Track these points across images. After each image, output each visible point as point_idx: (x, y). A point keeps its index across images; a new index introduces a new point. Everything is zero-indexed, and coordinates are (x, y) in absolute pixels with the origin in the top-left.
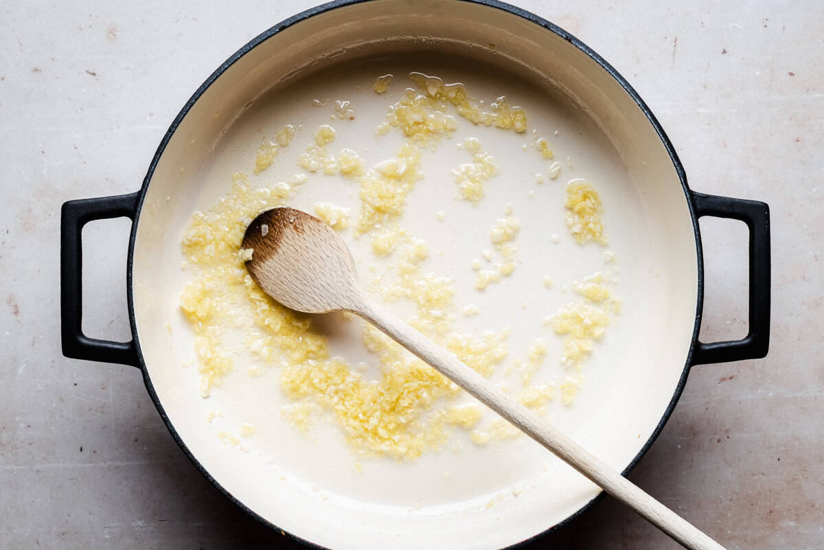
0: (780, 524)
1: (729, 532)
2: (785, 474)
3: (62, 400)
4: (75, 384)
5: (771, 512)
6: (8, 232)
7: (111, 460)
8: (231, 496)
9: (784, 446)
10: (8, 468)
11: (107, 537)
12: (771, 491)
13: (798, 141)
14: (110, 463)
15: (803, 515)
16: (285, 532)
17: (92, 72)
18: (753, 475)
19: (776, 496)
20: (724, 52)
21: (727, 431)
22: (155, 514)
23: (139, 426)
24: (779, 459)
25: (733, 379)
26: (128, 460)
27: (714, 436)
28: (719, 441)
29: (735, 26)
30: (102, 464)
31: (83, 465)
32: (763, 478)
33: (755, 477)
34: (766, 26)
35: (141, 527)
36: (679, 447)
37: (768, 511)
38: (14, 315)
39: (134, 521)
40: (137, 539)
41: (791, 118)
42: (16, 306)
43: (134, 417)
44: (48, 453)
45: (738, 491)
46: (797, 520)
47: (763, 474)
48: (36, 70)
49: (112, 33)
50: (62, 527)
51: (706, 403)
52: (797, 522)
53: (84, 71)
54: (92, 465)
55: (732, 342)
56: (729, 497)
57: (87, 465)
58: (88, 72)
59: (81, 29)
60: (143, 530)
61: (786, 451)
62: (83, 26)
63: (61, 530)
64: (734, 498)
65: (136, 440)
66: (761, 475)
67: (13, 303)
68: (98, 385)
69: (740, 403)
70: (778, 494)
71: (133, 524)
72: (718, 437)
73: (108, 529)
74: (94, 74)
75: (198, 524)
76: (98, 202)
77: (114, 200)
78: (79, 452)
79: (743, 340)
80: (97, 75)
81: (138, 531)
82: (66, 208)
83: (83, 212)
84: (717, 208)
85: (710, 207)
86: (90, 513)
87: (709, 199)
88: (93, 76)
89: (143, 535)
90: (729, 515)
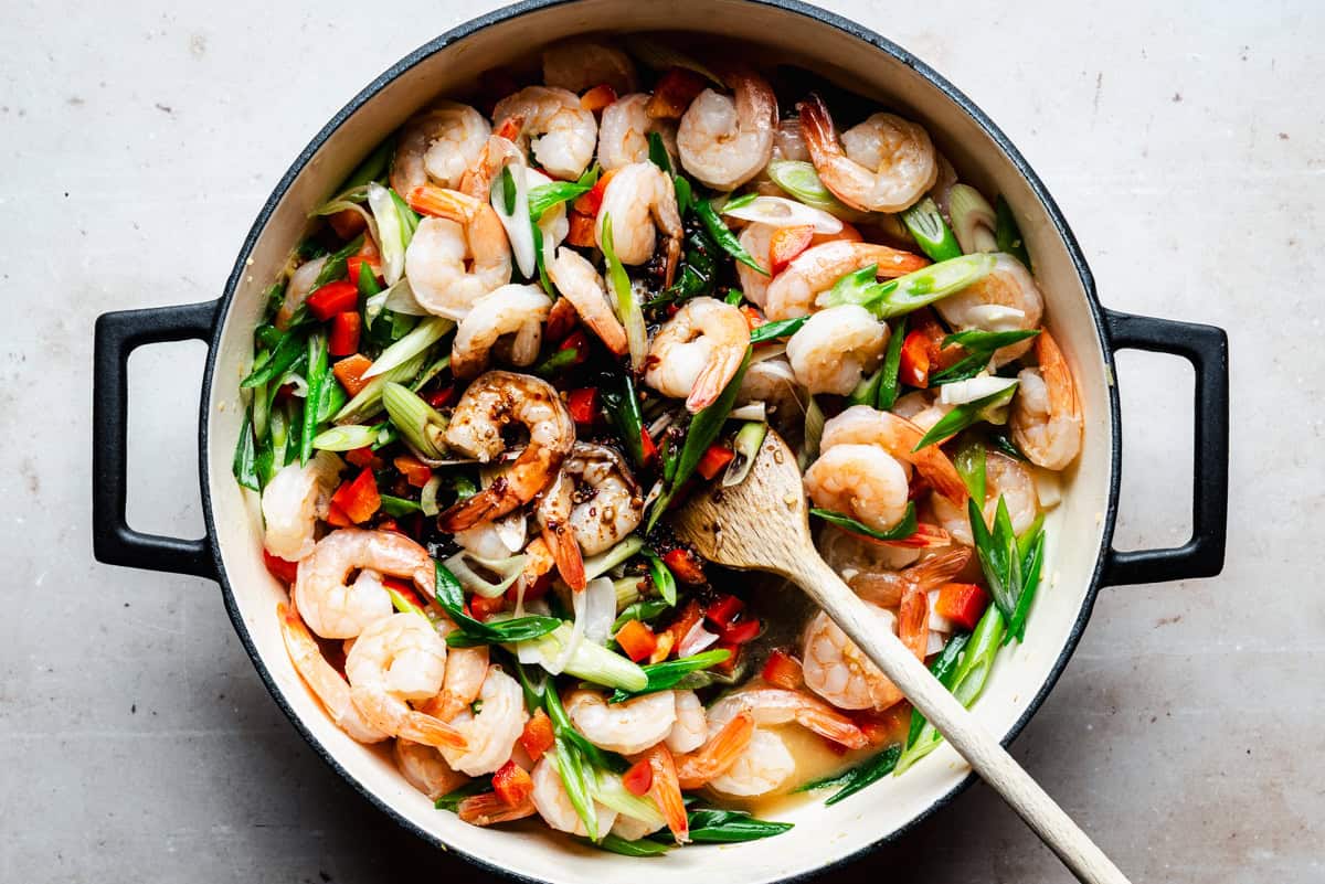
0: (1249, 855)
2: (1258, 775)
3: (104, 629)
4: (127, 605)
5: (1234, 836)
7: (181, 728)
8: (361, 787)
9: (1258, 730)
10: (15, 735)
11: (172, 850)
12: (1235, 802)
13: (1291, 243)
14: (179, 732)
15: (1285, 841)
16: (447, 846)
17: (165, 105)
18: (1209, 776)
19: (1243, 810)
20: (1178, 98)
21: (1167, 704)
22: (249, 815)
23: (226, 674)
24: (1249, 752)
25: (1180, 622)
26: (208, 728)
27: (1146, 712)
28: (1154, 720)
29: (1194, 57)
30: (166, 734)
31: (136, 735)
32: (1223, 781)
33: (1209, 780)
34: (1245, 59)
35: (228, 836)
36: (1090, 727)
37: (1230, 835)
38: (31, 493)
39: (215, 825)
40: (218, 855)
41: (1281, 207)
42: (34, 478)
43: (220, 659)
44: (80, 714)
45: (1183, 801)
46: (1276, 849)
47: (1223, 774)
48: (75, 101)
49: (198, 44)
50: (99, 832)
51: (1134, 658)
52: (1276, 854)
53: (153, 106)
54: (152, 735)
55: (1166, 551)
56: (1168, 810)
57: (144, 735)
58: (158, 106)
59: (150, 38)
60: (230, 840)
61: (1261, 737)
62: (152, 33)
63: (98, 837)
64: (1176, 812)
65: (222, 697)
66: (1220, 777)
67: (30, 473)
68: (163, 607)
69: (1188, 660)
70: (1246, 807)
71: (214, 830)
72: (1152, 713)
73: (172, 838)
74: (168, 110)
75: (316, 833)
76: (154, 315)
77: (179, 313)
78: (130, 712)
79: (1184, 547)
80: (173, 110)
81: (222, 841)
82: (103, 324)
83: (130, 331)
84: (1147, 336)
85: (1134, 334)
86: (145, 812)
87: (1132, 322)
88: (166, 113)
89: (228, 849)
90: (1168, 838)
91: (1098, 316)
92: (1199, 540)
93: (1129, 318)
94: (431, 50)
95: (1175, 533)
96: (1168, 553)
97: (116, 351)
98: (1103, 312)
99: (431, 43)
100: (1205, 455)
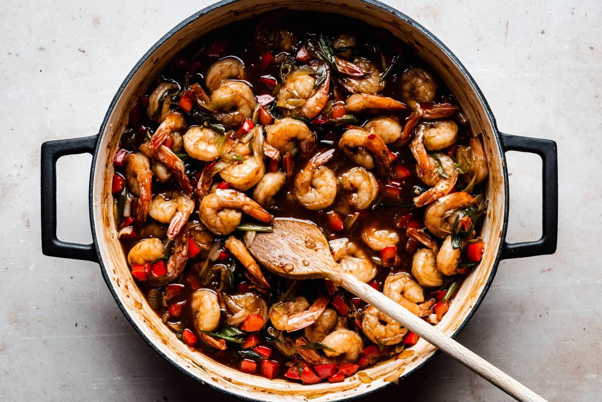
0: (586, 376)
1: (549, 382)
2: (589, 339)
3: (61, 289)
4: (72, 278)
5: (579, 368)
6: (21, 167)
7: (98, 333)
9: (588, 319)
10: (23, 338)
11: (95, 388)
12: (579, 352)
13: (597, 97)
14: (97, 335)
16: (205, 382)
17: (82, 49)
18: (566, 340)
19: (582, 356)
20: (543, 32)
21: (547, 309)
22: (130, 372)
24: (584, 329)
25: (551, 271)
26: (110, 333)
27: (537, 313)
28: (541, 316)
29: (550, 14)
30: (92, 336)
31: (77, 336)
32: (573, 343)
33: (567, 342)
34: (573, 13)
35: (120, 381)
36: (512, 320)
37: (577, 367)
38: (26, 227)
39: (115, 377)
40: (117, 390)
41: (591, 81)
42: (28, 221)
44: (52, 328)
45: (555, 352)
46: (598, 373)
47: (573, 339)
48: (41, 49)
49: (97, 21)
50: (62, 381)
51: (530, 288)
52: (598, 375)
53: (77, 50)
54: (85, 336)
55: (530, 242)
56: (549, 357)
57: (81, 336)
58: (79, 50)
59: (74, 19)
60: (122, 383)
61: (590, 323)
62: (76, 16)
63: (62, 383)
64: (552, 358)
65: (116, 318)
66: (572, 341)
67: (26, 219)
68: (88, 278)
69: (555, 288)
70: (584, 354)
71: (114, 379)
72: (540, 313)
73: (96, 383)
74: (84, 51)
76: (68, 142)
77: (79, 141)
78: (75, 327)
79: (539, 241)
80: (86, 52)
81: (118, 384)
82: (45, 147)
83: (57, 149)
84: (519, 145)
85: (514, 144)
86: (83, 372)
87: (513, 139)
88: (83, 53)
89: (121, 387)
90: (549, 369)
91: (497, 136)
92: (545, 237)
93: (511, 137)
94: (192, 19)
95: (534, 234)
96: (531, 244)
97: (51, 158)
98: (500, 134)
99: (192, 16)
100: (547, 199)
